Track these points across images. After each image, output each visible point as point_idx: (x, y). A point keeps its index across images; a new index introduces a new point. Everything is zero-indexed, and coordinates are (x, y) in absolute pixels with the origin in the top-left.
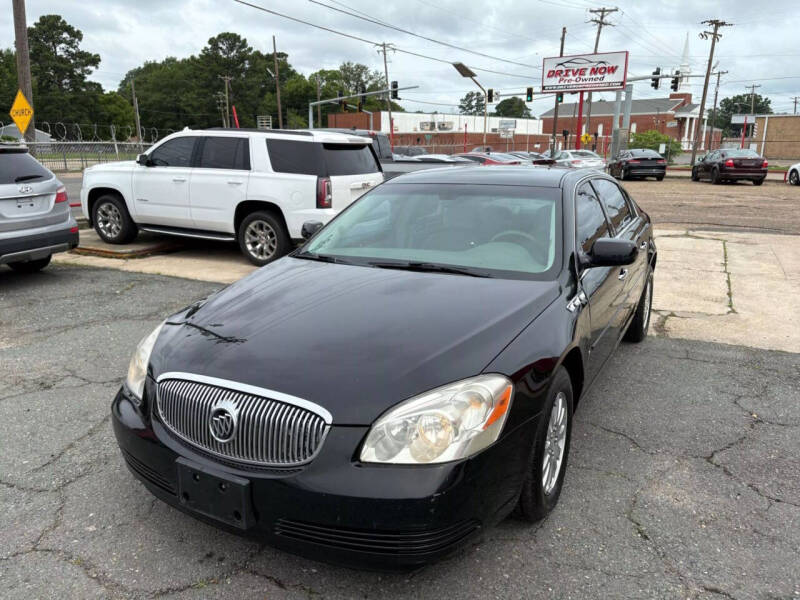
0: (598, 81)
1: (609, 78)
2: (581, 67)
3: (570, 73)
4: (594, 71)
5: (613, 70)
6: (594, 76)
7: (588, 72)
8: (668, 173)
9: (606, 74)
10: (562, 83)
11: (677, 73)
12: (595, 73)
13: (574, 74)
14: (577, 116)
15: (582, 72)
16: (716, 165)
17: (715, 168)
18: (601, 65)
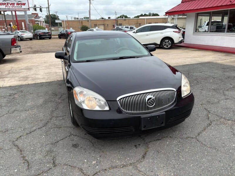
0: (20, 8)
1: (23, 7)
2: (13, 2)
3: (9, 4)
4: (18, 4)
5: (24, 4)
6: (18, 6)
7: (16, 4)
8: (52, 37)
9: (22, 5)
10: (7, 7)
11: (41, 7)
12: (18, 5)
13: (11, 5)
14: (4, 19)
15: (13, 4)
16: (66, 34)
17: (66, 35)
18: (20, 2)
